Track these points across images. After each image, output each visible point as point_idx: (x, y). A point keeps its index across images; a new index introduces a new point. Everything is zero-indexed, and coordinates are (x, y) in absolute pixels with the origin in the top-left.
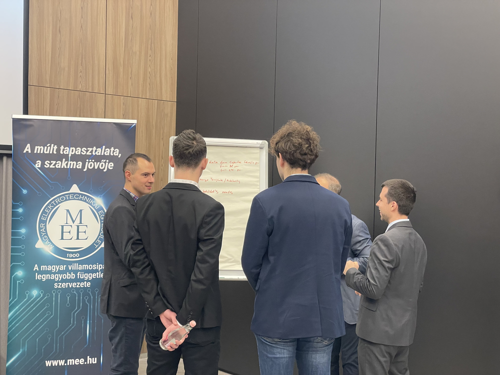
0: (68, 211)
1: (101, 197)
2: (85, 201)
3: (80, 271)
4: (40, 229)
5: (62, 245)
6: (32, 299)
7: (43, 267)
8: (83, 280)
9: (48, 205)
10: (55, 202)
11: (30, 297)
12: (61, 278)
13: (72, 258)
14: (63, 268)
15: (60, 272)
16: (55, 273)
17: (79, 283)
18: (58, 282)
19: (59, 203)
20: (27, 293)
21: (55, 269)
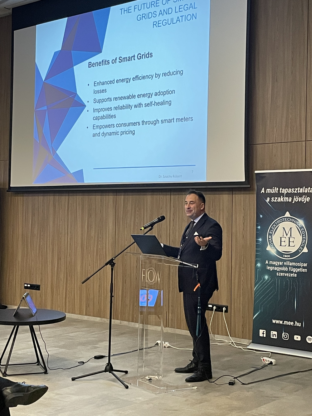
0: (284, 228)
1: (302, 219)
2: (293, 222)
3: (291, 266)
4: (269, 239)
5: (281, 249)
6: (265, 281)
7: (271, 262)
8: (292, 272)
9: (273, 224)
10: (277, 223)
11: (264, 279)
12: (280, 269)
13: (286, 258)
14: (281, 263)
15: (280, 266)
16: (277, 266)
17: (290, 274)
18: (279, 272)
19: (279, 223)
20: (262, 277)
21: (277, 264)
